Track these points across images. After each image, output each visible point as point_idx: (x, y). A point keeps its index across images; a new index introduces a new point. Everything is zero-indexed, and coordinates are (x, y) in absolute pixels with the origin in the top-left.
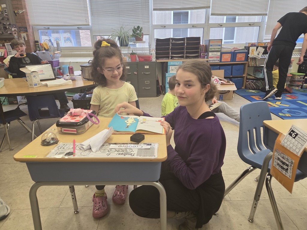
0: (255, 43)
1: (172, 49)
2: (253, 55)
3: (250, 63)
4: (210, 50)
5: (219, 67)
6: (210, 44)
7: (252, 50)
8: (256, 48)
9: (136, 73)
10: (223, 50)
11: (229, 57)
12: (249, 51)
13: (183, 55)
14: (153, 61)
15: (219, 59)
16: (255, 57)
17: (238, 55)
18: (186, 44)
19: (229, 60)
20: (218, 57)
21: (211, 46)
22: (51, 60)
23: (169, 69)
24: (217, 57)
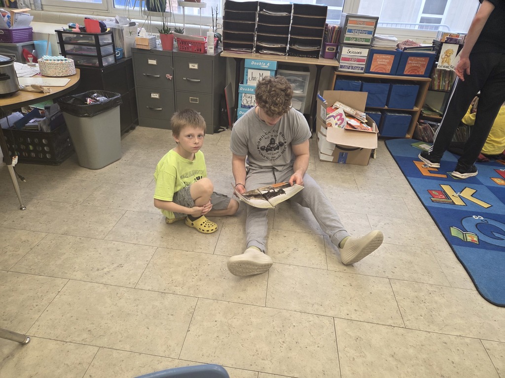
0: (458, 35)
1: (260, 29)
2: (446, 64)
3: (436, 83)
4: (345, 42)
5: (362, 84)
6: (348, 28)
7: (447, 52)
8: (456, 47)
9: (170, 77)
10: (378, 45)
11: (388, 63)
12: (439, 52)
13: (284, 45)
14: (208, 54)
15: (363, 65)
16: (452, 69)
17: (411, 60)
18: (291, 22)
19: (389, 68)
20: (363, 60)
21: (350, 31)
22: (7, 27)
23: (247, 75)
24: (359, 60)
